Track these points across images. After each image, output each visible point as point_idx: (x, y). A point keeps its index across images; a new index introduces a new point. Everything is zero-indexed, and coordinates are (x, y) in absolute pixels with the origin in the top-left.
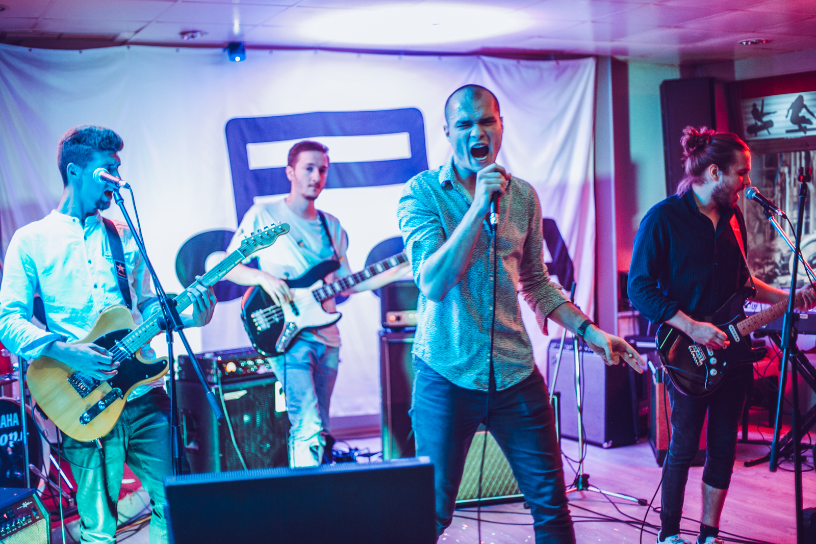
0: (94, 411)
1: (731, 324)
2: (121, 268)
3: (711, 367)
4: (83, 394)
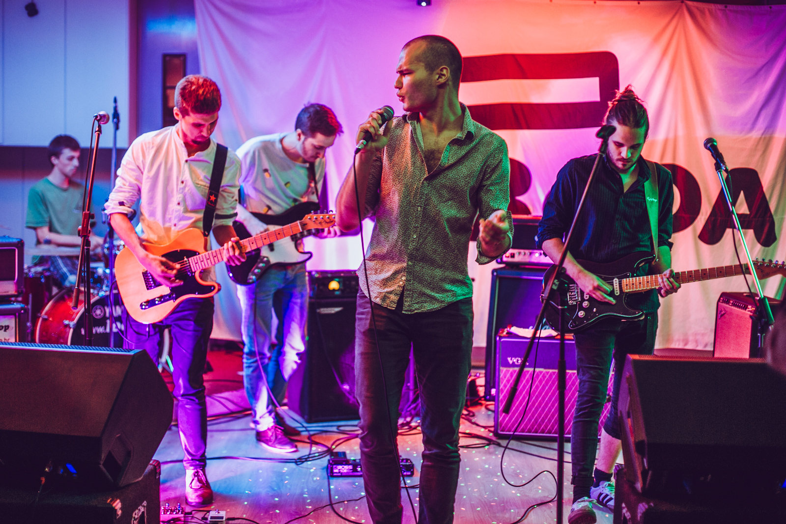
0: (151, 303)
1: (617, 278)
2: (213, 198)
3: (581, 308)
4: (149, 287)
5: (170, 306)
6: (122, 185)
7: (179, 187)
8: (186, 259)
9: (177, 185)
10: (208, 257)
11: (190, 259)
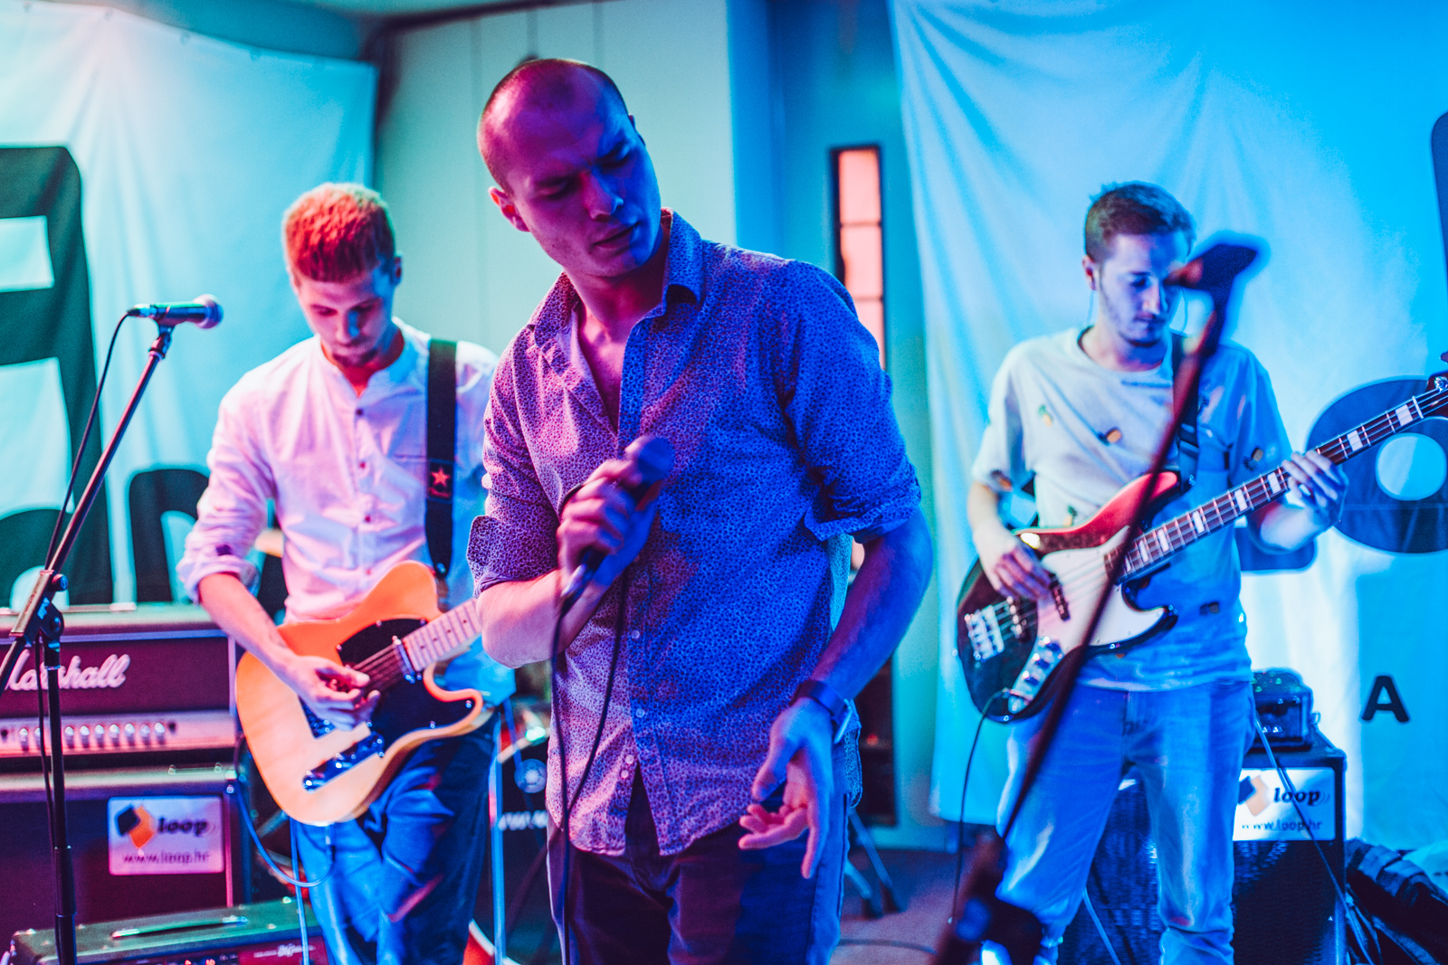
0: (326, 771)
2: (441, 476)
4: (317, 731)
5: (375, 766)
6: (214, 513)
7: (357, 479)
8: (397, 642)
9: (352, 475)
10: (448, 627)
11: (406, 639)
